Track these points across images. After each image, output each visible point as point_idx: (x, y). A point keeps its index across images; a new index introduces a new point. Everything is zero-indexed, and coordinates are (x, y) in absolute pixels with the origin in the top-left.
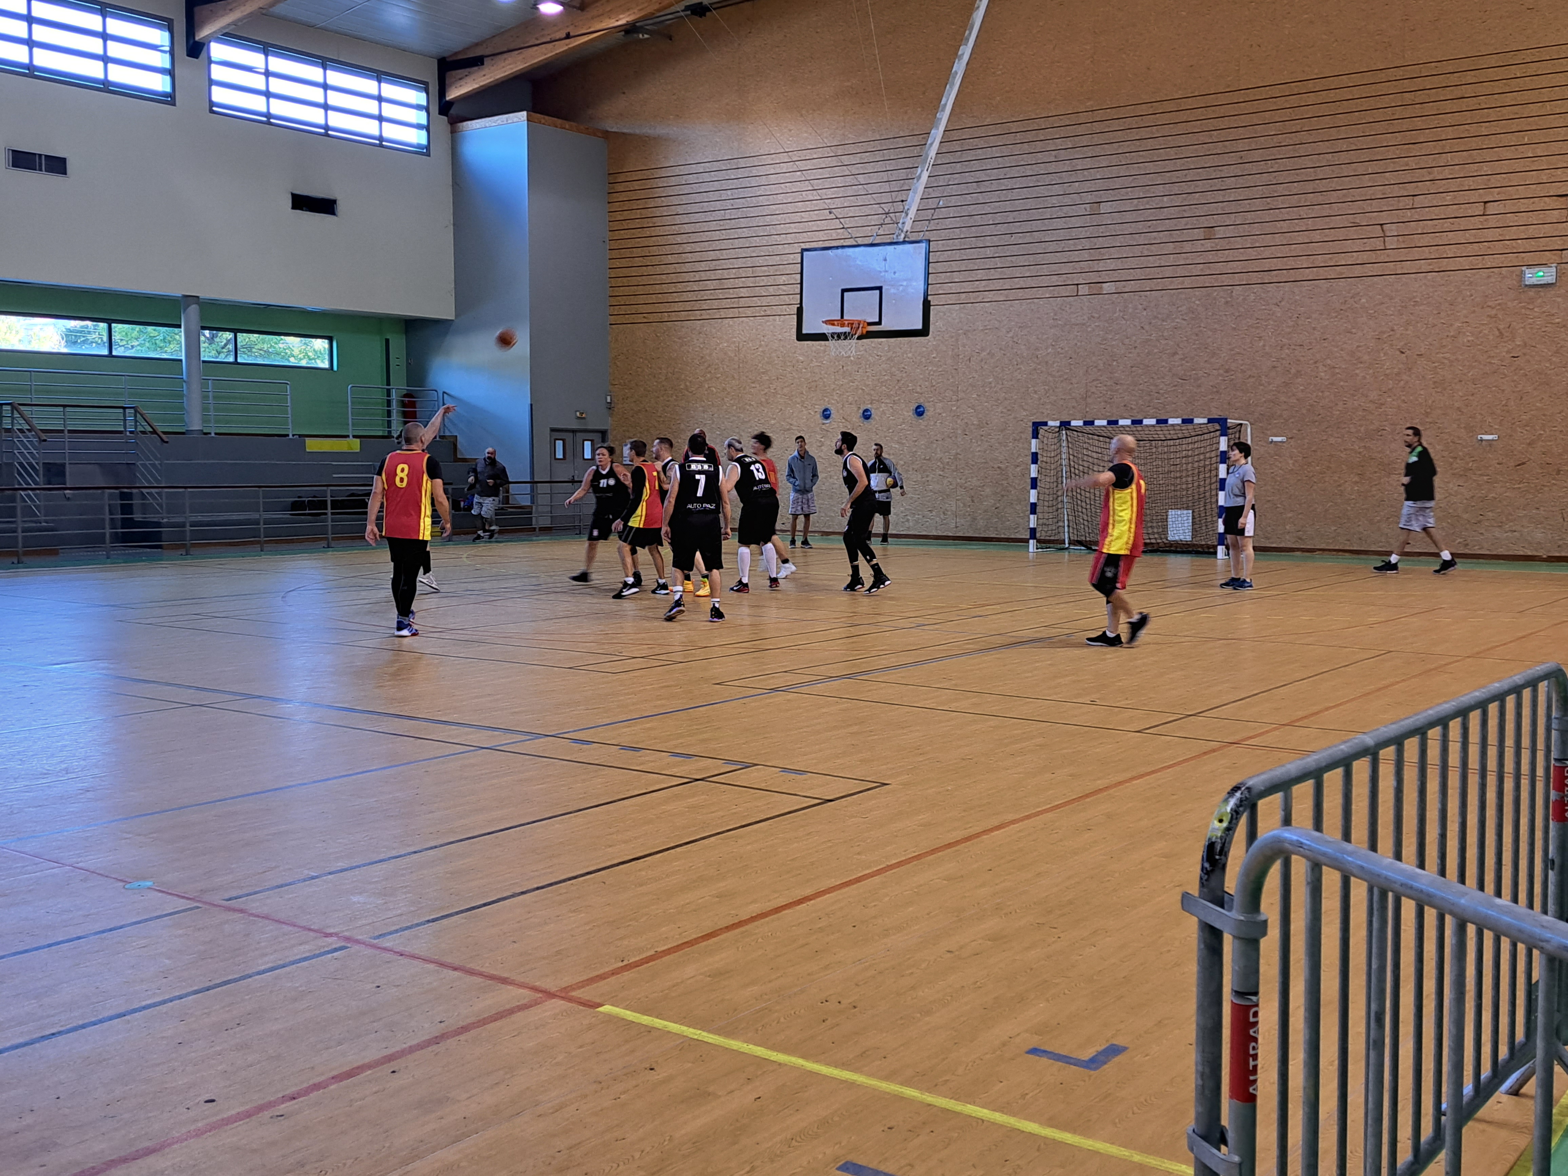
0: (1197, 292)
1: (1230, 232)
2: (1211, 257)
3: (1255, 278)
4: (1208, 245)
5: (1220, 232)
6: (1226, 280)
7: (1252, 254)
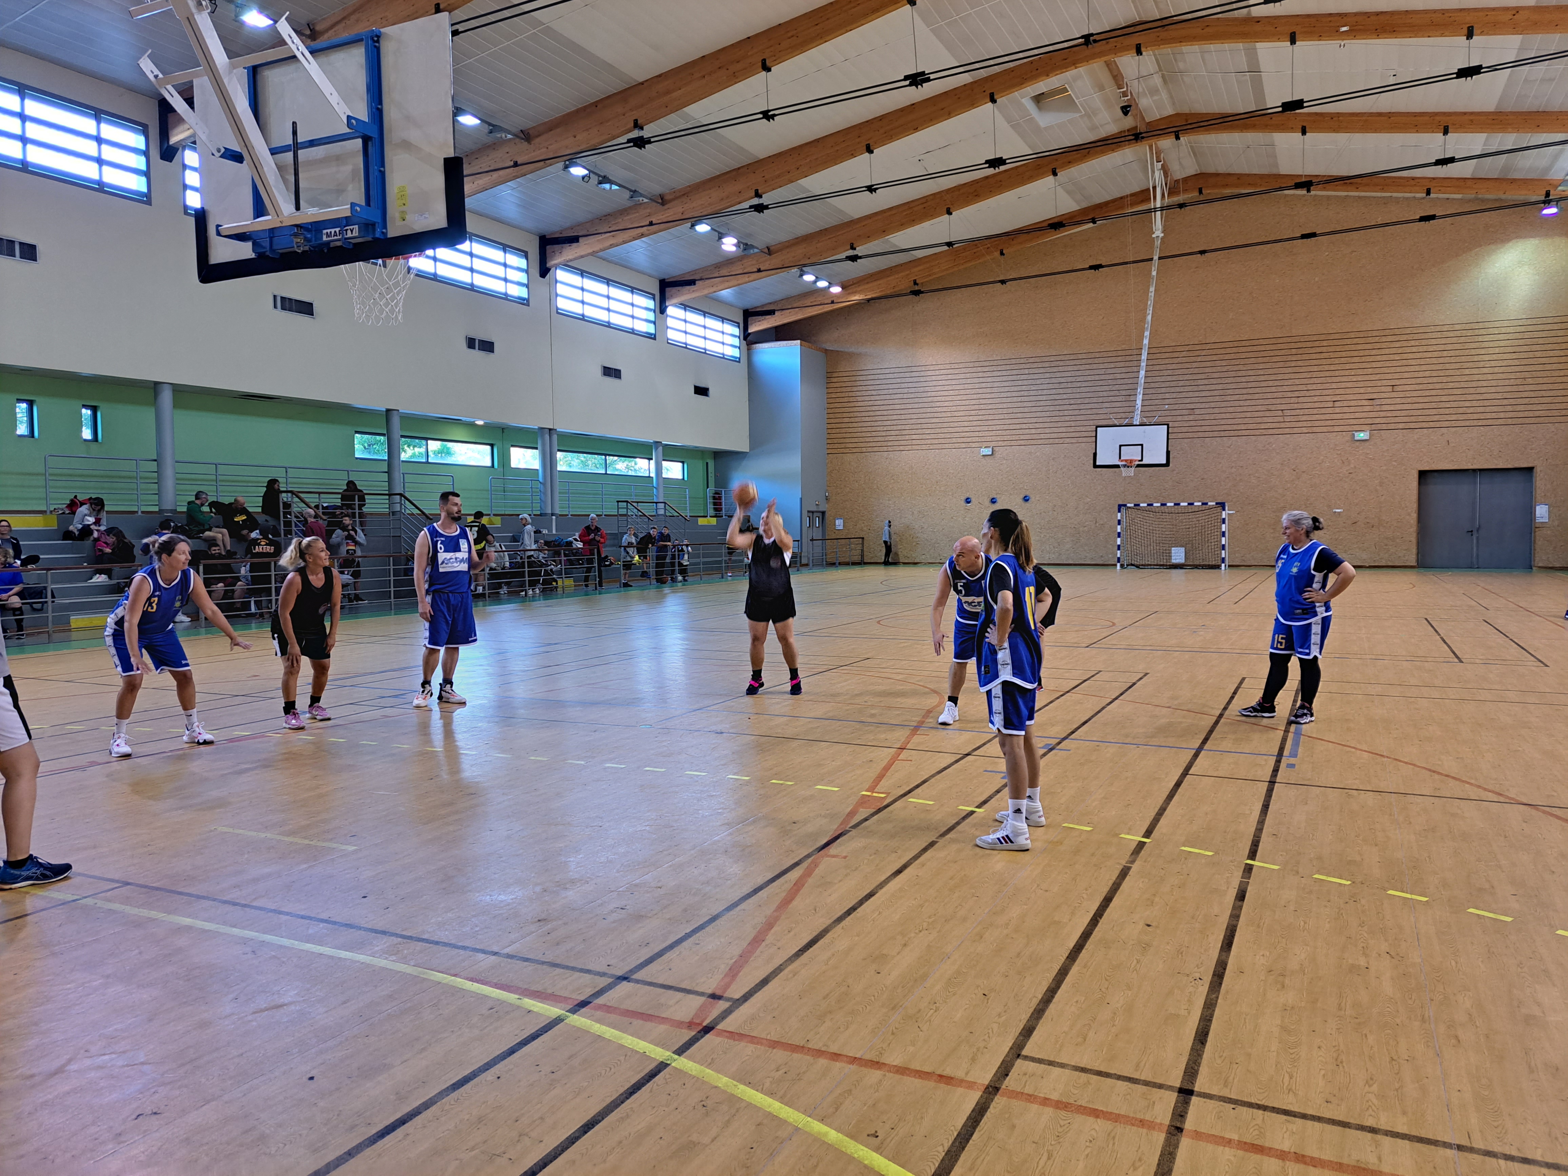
0: (1186, 440)
1: (1203, 411)
2: (1192, 423)
3: (1216, 434)
4: (1191, 418)
5: (1197, 411)
6: (1201, 435)
7: (1214, 422)
